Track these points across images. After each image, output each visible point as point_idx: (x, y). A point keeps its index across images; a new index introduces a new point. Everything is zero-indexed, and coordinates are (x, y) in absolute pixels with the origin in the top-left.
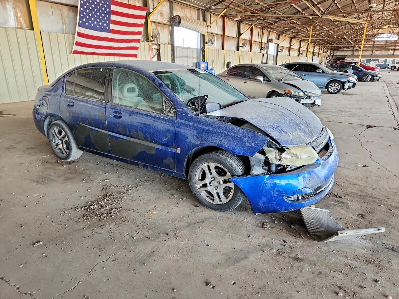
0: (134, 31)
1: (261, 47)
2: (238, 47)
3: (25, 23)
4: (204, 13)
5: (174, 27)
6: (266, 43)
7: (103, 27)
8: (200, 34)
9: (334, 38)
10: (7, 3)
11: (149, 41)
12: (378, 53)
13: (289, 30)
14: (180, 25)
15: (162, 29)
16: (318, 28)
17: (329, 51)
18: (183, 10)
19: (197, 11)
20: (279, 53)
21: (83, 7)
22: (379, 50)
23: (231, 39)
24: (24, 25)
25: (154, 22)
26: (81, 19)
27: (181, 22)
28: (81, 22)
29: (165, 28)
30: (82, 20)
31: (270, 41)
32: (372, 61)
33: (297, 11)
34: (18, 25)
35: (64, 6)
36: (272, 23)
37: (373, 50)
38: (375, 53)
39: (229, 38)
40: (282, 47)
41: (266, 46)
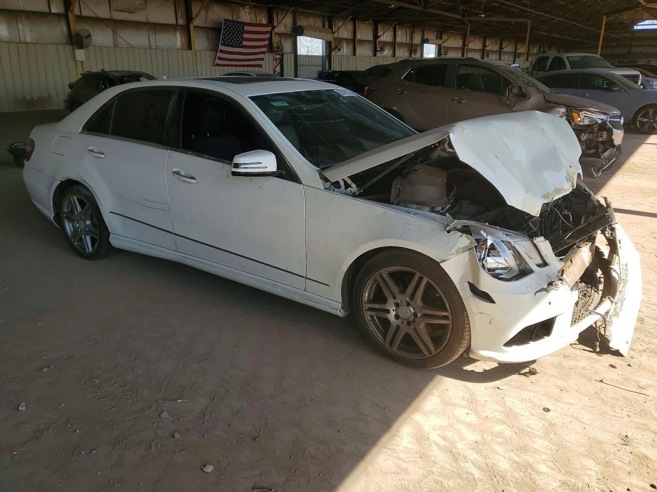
1: (411, 50)
2: (375, 51)
4: (330, 18)
6: (419, 44)
7: (237, 44)
8: (326, 41)
10: (177, 32)
11: (273, 52)
14: (303, 34)
18: (307, 19)
19: (322, 18)
20: (442, 56)
21: (225, 31)
23: (365, 43)
25: (278, 34)
27: (304, 31)
29: (288, 38)
30: (224, 40)
31: (424, 41)
34: (181, 47)
35: (209, 29)
37: (631, 46)
39: (362, 42)
40: (448, 49)
41: (419, 49)
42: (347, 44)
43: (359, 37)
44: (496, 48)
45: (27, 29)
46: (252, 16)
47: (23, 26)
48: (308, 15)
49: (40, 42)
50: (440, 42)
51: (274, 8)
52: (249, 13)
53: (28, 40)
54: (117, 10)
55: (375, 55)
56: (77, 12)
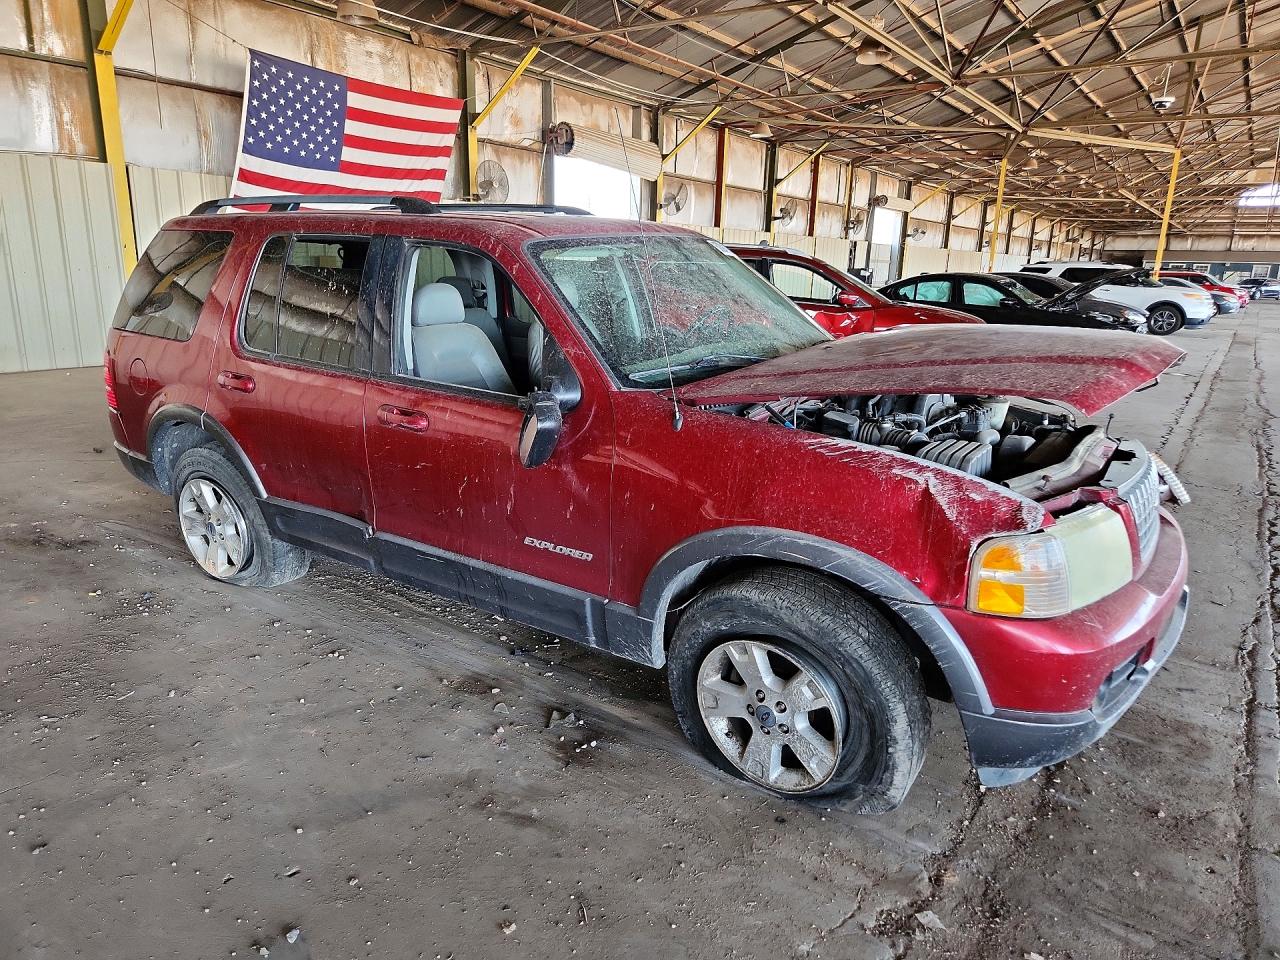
0: (419, 166)
1: (848, 222)
2: (769, 219)
3: (84, 140)
4: (654, 115)
5: (556, 157)
6: (866, 207)
7: (318, 156)
8: (642, 179)
9: (1097, 195)
10: (33, 84)
11: (471, 197)
12: (1248, 245)
13: (941, 170)
14: (572, 151)
15: (518, 163)
16: (1035, 165)
17: (1088, 236)
18: (586, 108)
19: (631, 111)
20: (908, 239)
21: (259, 99)
22: (1253, 236)
23: (745, 196)
24: (80, 148)
25: (491, 142)
26: (251, 131)
27: (575, 142)
28: (251, 140)
29: (526, 159)
30: (256, 136)
31: (875, 201)
32: (1228, 269)
33: (955, 114)
34: (62, 147)
35: (206, 94)
36: (880, 148)
37: (1232, 237)
38: (1239, 245)
39: (738, 191)
40: (920, 225)
41: (864, 220)
42: (699, 193)
43: (729, 178)
44: (1003, 228)
50: (906, 205)
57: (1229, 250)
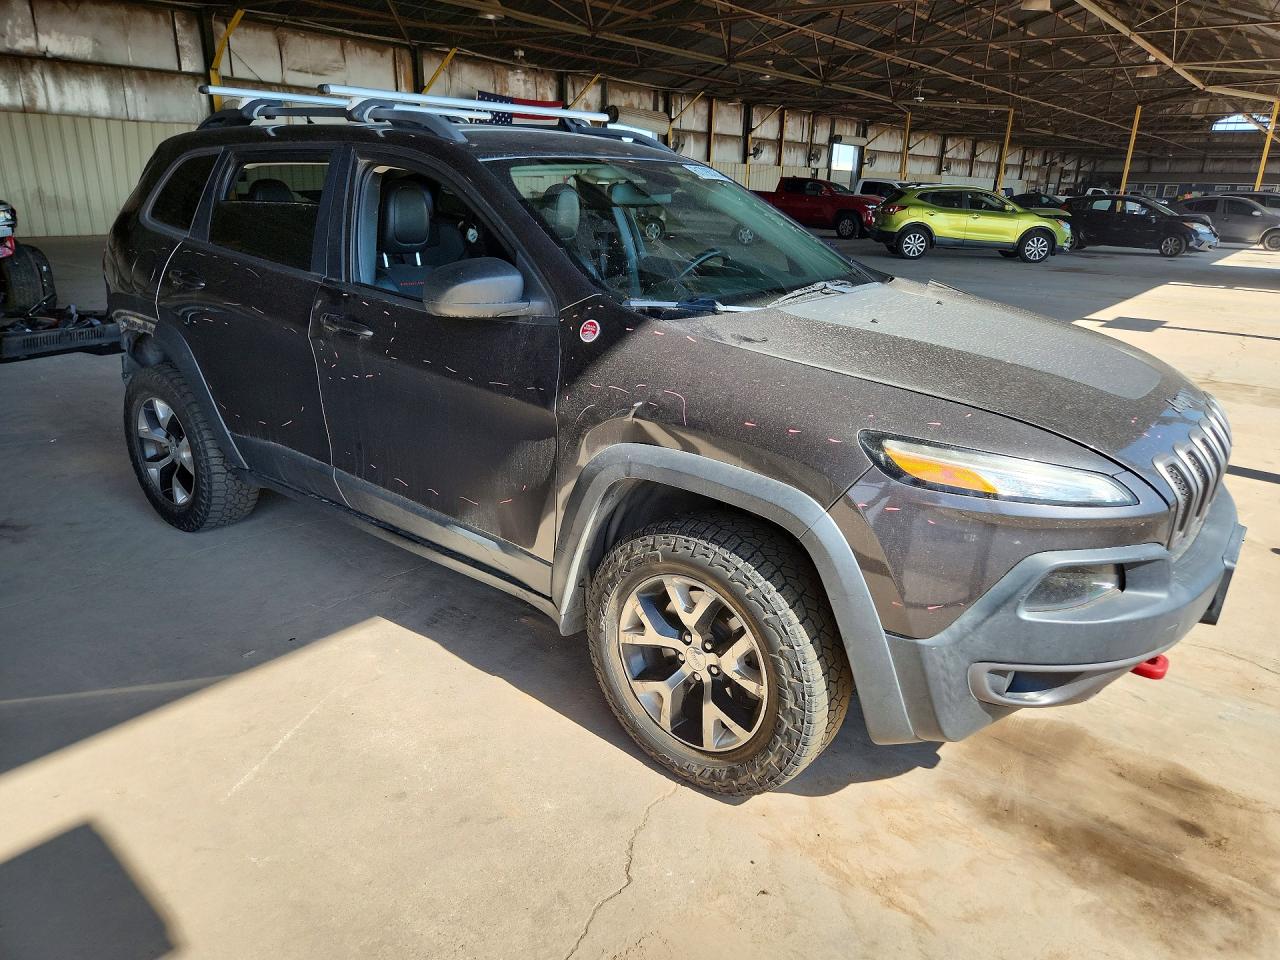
1: (810, 155)
2: (746, 155)
4: (666, 95)
6: (826, 144)
18: (626, 95)
19: (653, 95)
20: (864, 166)
22: (1223, 160)
23: (729, 141)
27: (619, 116)
31: (835, 139)
37: (1203, 159)
39: (723, 137)
40: (875, 155)
41: (824, 153)
42: (697, 140)
43: (717, 128)
44: (964, 155)
45: (140, 97)
46: (529, 86)
47: (134, 92)
48: (626, 89)
49: (161, 120)
50: (862, 141)
51: (568, 74)
52: (525, 82)
53: (142, 116)
54: (293, 70)
55: (745, 161)
56: (225, 71)
57: (1202, 172)
